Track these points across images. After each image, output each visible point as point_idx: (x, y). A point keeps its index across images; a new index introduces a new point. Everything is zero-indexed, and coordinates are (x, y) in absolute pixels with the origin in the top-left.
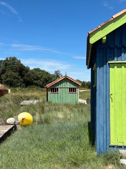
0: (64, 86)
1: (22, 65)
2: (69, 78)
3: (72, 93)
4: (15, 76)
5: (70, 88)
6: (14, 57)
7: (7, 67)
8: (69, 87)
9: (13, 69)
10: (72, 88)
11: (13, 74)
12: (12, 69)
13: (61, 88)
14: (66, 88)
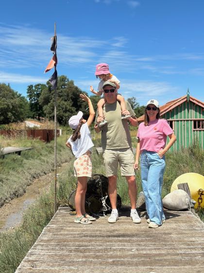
0: (185, 117)
1: (76, 88)
2: (195, 102)
3: (199, 131)
4: (66, 108)
5: (195, 122)
6: (63, 76)
7: (52, 92)
8: (194, 119)
9: (62, 96)
10: (199, 121)
11: (64, 104)
12: (60, 96)
13: (178, 121)
14: (188, 121)
